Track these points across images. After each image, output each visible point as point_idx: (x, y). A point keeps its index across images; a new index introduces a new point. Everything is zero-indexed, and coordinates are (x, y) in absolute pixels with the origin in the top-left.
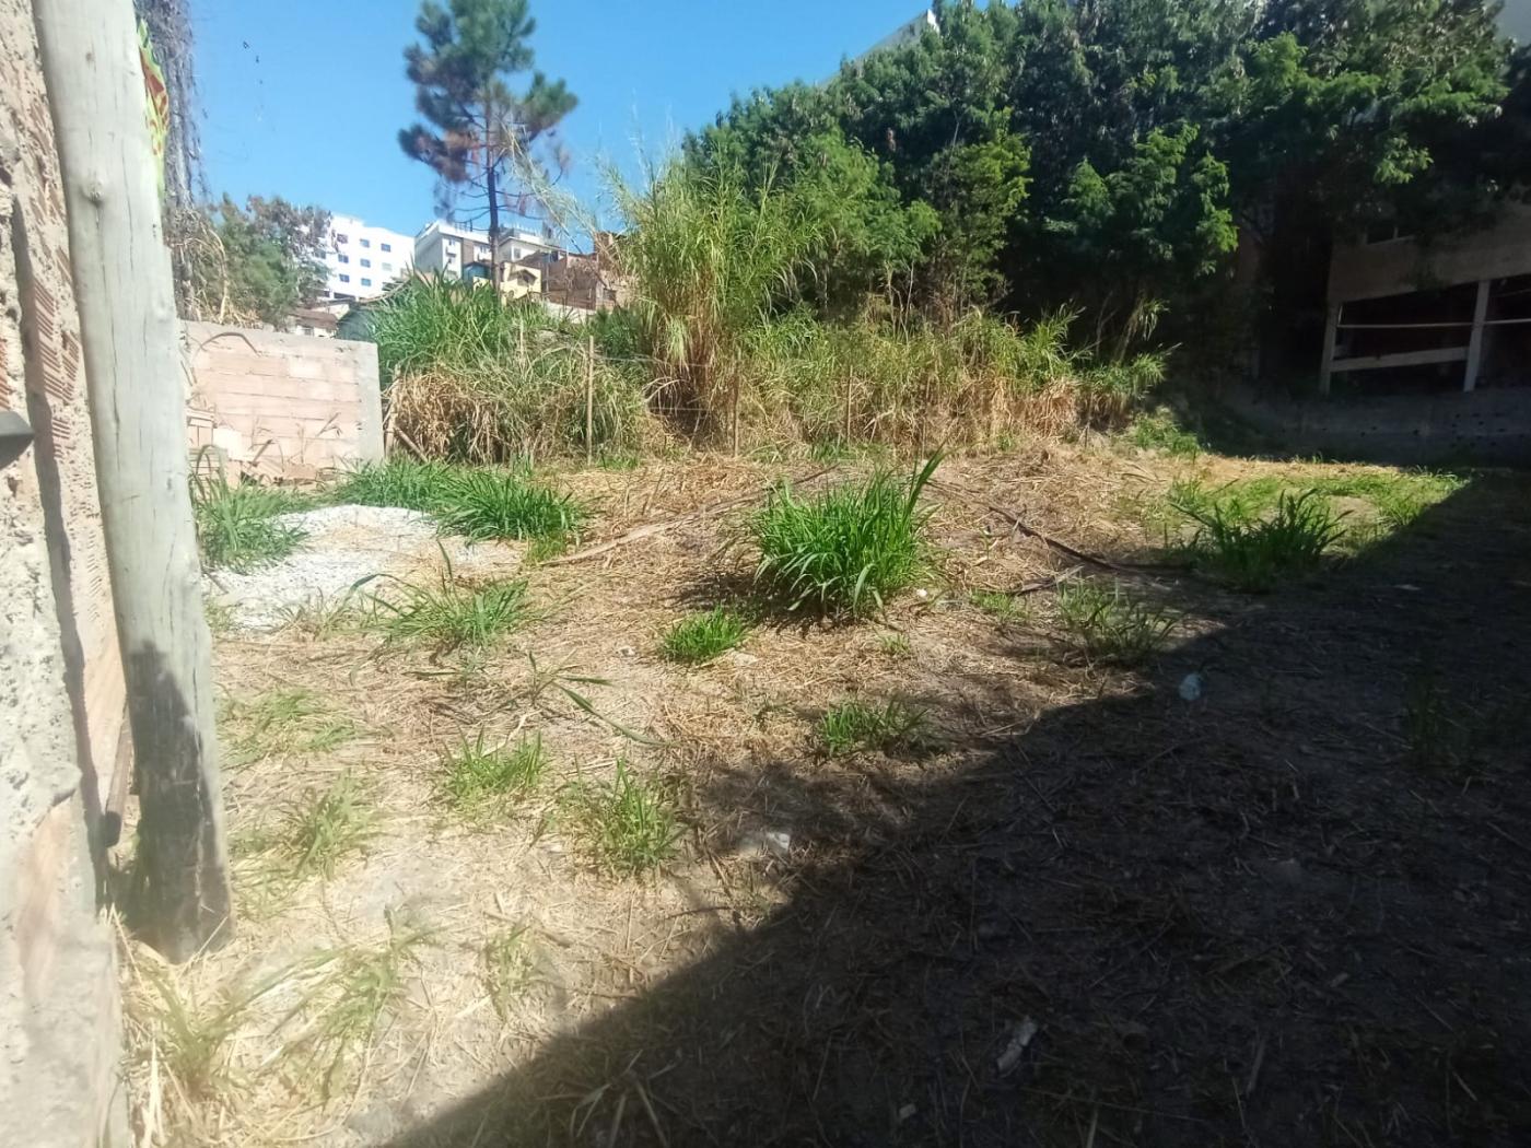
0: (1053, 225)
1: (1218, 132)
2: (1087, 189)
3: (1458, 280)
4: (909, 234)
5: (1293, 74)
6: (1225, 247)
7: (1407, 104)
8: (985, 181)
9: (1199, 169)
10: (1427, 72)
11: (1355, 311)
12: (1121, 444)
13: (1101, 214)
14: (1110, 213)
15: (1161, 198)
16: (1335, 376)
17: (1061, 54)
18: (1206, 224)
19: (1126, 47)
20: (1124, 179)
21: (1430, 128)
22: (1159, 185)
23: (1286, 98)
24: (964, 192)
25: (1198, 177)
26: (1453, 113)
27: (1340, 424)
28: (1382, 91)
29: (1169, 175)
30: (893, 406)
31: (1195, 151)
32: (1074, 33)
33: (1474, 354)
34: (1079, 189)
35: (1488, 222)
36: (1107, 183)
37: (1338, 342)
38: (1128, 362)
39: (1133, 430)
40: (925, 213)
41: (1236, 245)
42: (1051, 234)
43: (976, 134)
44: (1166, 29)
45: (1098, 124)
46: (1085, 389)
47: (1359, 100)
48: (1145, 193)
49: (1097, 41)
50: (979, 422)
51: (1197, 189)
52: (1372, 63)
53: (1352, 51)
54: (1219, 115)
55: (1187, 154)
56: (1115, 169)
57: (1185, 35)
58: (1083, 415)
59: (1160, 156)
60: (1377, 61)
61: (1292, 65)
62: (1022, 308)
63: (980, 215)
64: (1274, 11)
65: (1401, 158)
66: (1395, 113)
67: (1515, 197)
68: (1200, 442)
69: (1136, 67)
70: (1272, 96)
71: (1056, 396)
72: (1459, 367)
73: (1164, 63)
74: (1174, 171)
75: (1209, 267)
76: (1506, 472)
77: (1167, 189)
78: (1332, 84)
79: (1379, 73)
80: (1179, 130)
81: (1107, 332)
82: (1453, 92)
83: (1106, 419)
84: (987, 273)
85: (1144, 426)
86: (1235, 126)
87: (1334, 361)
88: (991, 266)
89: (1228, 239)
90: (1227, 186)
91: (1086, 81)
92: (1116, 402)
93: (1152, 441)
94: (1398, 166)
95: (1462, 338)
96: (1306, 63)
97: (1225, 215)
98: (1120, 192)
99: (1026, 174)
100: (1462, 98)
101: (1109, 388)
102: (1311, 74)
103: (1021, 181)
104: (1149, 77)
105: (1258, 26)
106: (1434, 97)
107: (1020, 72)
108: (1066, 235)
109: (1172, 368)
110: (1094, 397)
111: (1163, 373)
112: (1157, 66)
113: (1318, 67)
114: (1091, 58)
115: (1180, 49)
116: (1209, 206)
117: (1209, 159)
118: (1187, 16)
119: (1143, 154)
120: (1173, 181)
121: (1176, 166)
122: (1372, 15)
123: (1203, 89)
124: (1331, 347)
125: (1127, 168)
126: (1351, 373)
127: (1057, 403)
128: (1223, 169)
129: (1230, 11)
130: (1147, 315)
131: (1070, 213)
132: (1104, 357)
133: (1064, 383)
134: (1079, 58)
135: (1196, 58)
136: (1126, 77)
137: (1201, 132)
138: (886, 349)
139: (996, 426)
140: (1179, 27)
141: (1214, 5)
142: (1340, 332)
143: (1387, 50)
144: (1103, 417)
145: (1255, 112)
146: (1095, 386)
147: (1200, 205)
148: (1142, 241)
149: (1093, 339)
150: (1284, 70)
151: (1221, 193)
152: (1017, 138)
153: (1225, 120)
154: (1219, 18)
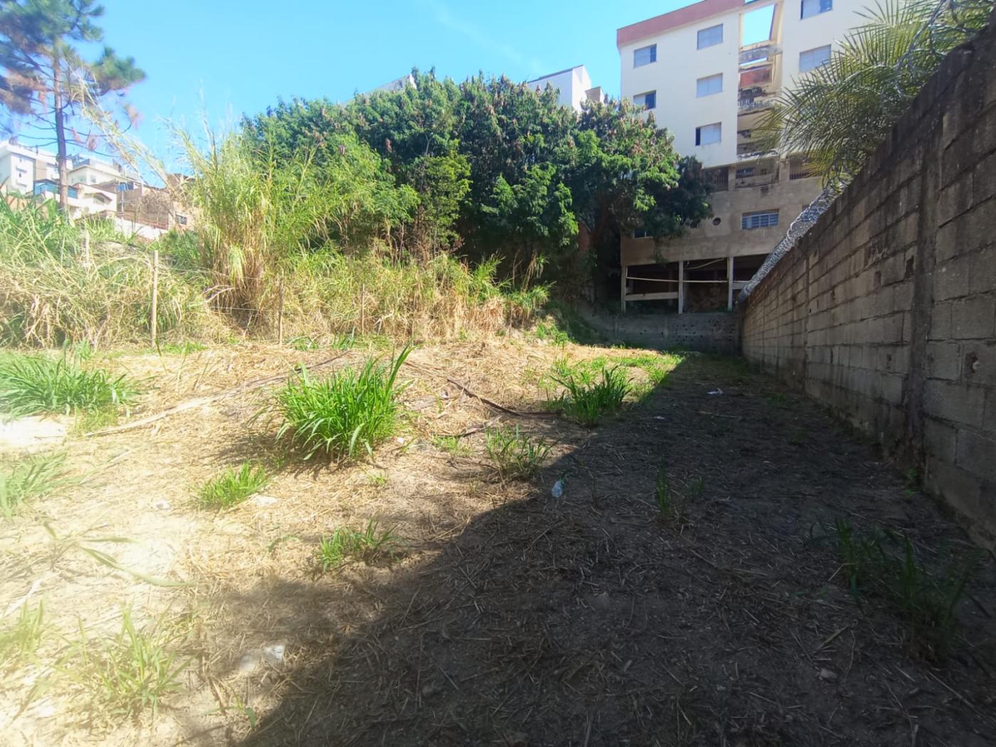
0: (486, 209)
1: (565, 171)
2: (502, 191)
3: (671, 260)
4: (400, 204)
5: (595, 151)
6: (573, 232)
7: (643, 175)
8: (445, 178)
9: (557, 189)
10: (649, 161)
11: (633, 270)
12: (529, 337)
13: (511, 206)
14: (515, 206)
15: (540, 202)
16: (627, 302)
17: (484, 115)
18: (563, 219)
19: (518, 120)
20: (523, 189)
21: (653, 187)
22: (539, 194)
23: (594, 161)
24: (434, 183)
25: (557, 193)
26: (661, 183)
27: (632, 328)
28: (633, 166)
29: (543, 190)
30: (392, 311)
31: (555, 180)
32: (491, 106)
33: (681, 295)
34: (499, 191)
35: (680, 234)
36: (513, 189)
37: (627, 285)
38: (530, 290)
39: (534, 329)
40: (410, 193)
41: (578, 231)
42: (485, 213)
43: (440, 151)
44: (537, 115)
45: (506, 157)
46: (508, 304)
47: (624, 169)
48: (533, 198)
49: (503, 112)
50: (447, 323)
51: (557, 200)
52: (627, 152)
53: (619, 145)
54: (565, 163)
55: (552, 181)
56: (517, 182)
57: (546, 120)
58: (508, 319)
59: (539, 180)
60: (630, 152)
61: (595, 146)
62: (470, 255)
63: (444, 198)
64: (586, 118)
65: (643, 199)
66: (639, 178)
67: (688, 224)
68: (569, 336)
69: (524, 131)
70: (588, 159)
71: (492, 308)
72: (676, 301)
73: (537, 132)
74: (546, 188)
75: (566, 241)
76: (698, 354)
77: (543, 197)
78: (613, 158)
79: (631, 157)
80: (547, 168)
81: (518, 272)
82: (660, 172)
83: (520, 322)
84: (449, 232)
85: (540, 326)
86: (572, 171)
87: (627, 296)
88: (452, 228)
89: (574, 228)
90: (571, 200)
91: (499, 133)
92: (525, 312)
93: (545, 336)
94: (642, 202)
95: (675, 288)
96: (600, 146)
97: (571, 215)
98: (520, 195)
99: (469, 178)
100: (663, 176)
101: (521, 304)
102: (604, 152)
103: (466, 181)
104: (531, 138)
105: (578, 123)
106: (652, 173)
107: (463, 121)
108: (495, 215)
109: (553, 294)
110: (513, 309)
111: (548, 297)
112: (534, 133)
113: (606, 149)
114: (500, 120)
115: (545, 126)
116: (563, 210)
117: (561, 185)
118: (546, 111)
119: (530, 177)
120: (546, 193)
121: (546, 186)
122: (626, 130)
123: (556, 149)
124: (624, 290)
125: (523, 184)
126: (635, 302)
127: (492, 312)
128: (568, 191)
129: (565, 113)
130: (537, 264)
131: (495, 203)
132: (517, 286)
133: (496, 300)
134: (494, 120)
135: (551, 132)
136: (519, 135)
137: (557, 170)
138: (387, 275)
139: (458, 325)
140: (543, 115)
141: (559, 108)
142: (628, 281)
143: (633, 148)
144: (518, 321)
145: (581, 166)
146: (513, 303)
147: (560, 209)
148: (532, 224)
149: (511, 276)
150: (591, 148)
151: (569, 203)
152: (463, 157)
153: (568, 166)
154: (561, 116)
